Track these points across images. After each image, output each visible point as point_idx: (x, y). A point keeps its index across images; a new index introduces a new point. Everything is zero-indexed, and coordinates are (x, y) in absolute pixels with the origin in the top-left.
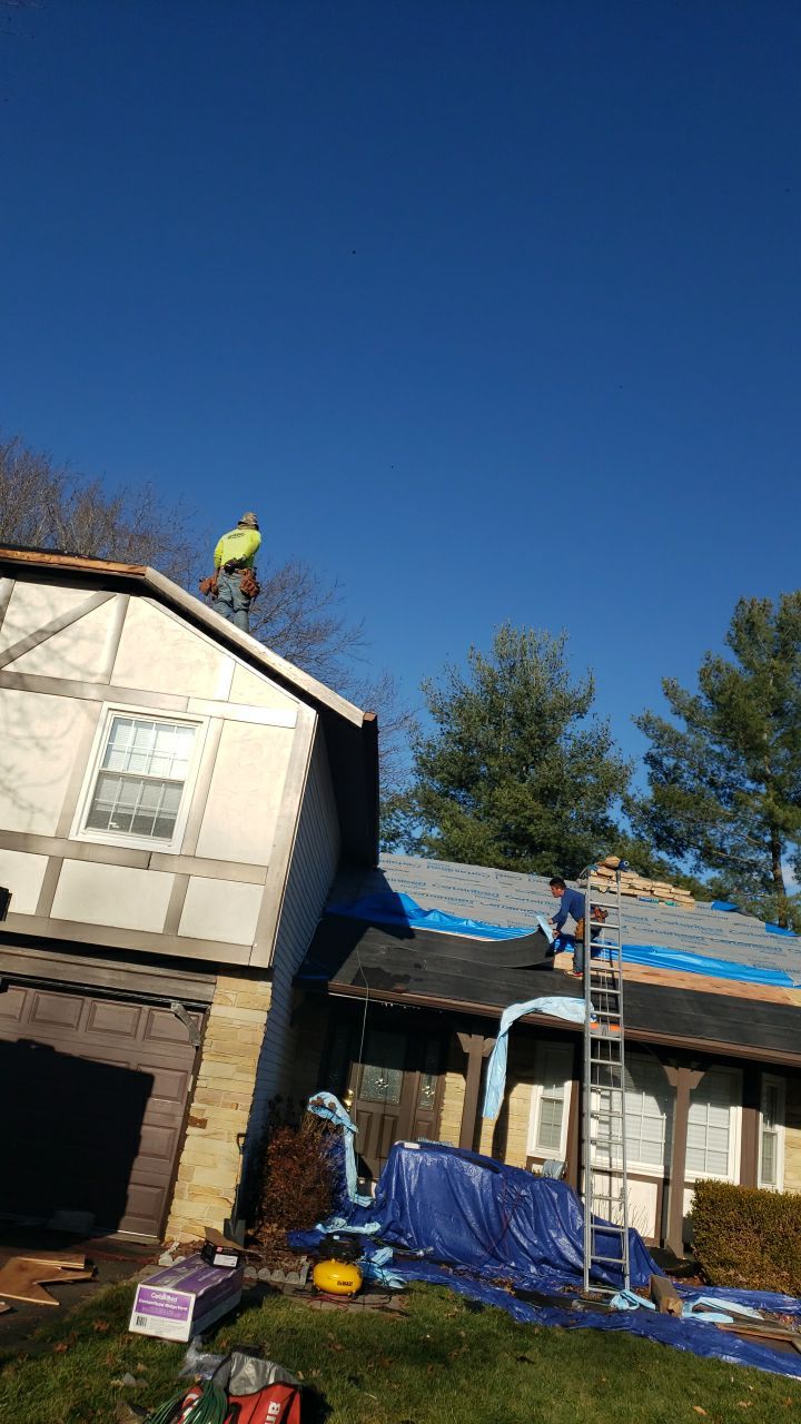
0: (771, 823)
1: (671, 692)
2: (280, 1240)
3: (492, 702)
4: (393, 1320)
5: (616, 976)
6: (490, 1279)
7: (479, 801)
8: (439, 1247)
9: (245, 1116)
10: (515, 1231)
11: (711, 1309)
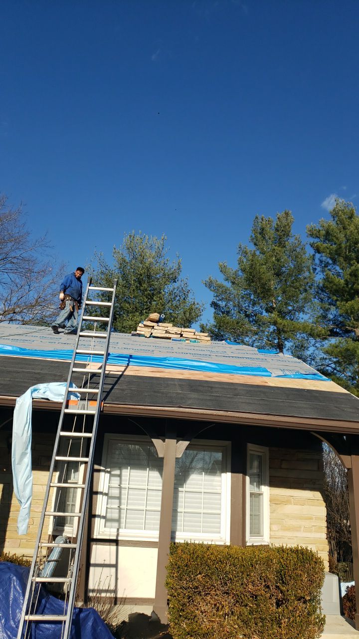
1: (223, 270)
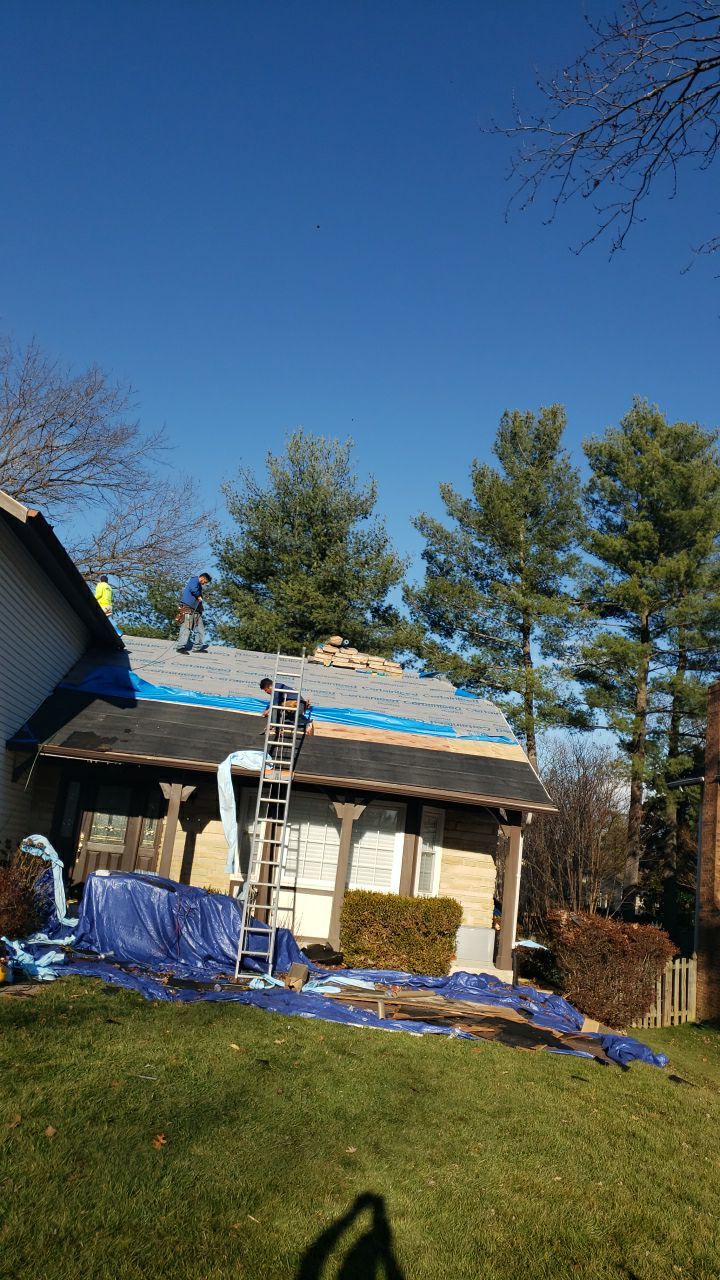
1: (447, 496)
3: (284, 503)
8: (121, 951)
10: (186, 936)
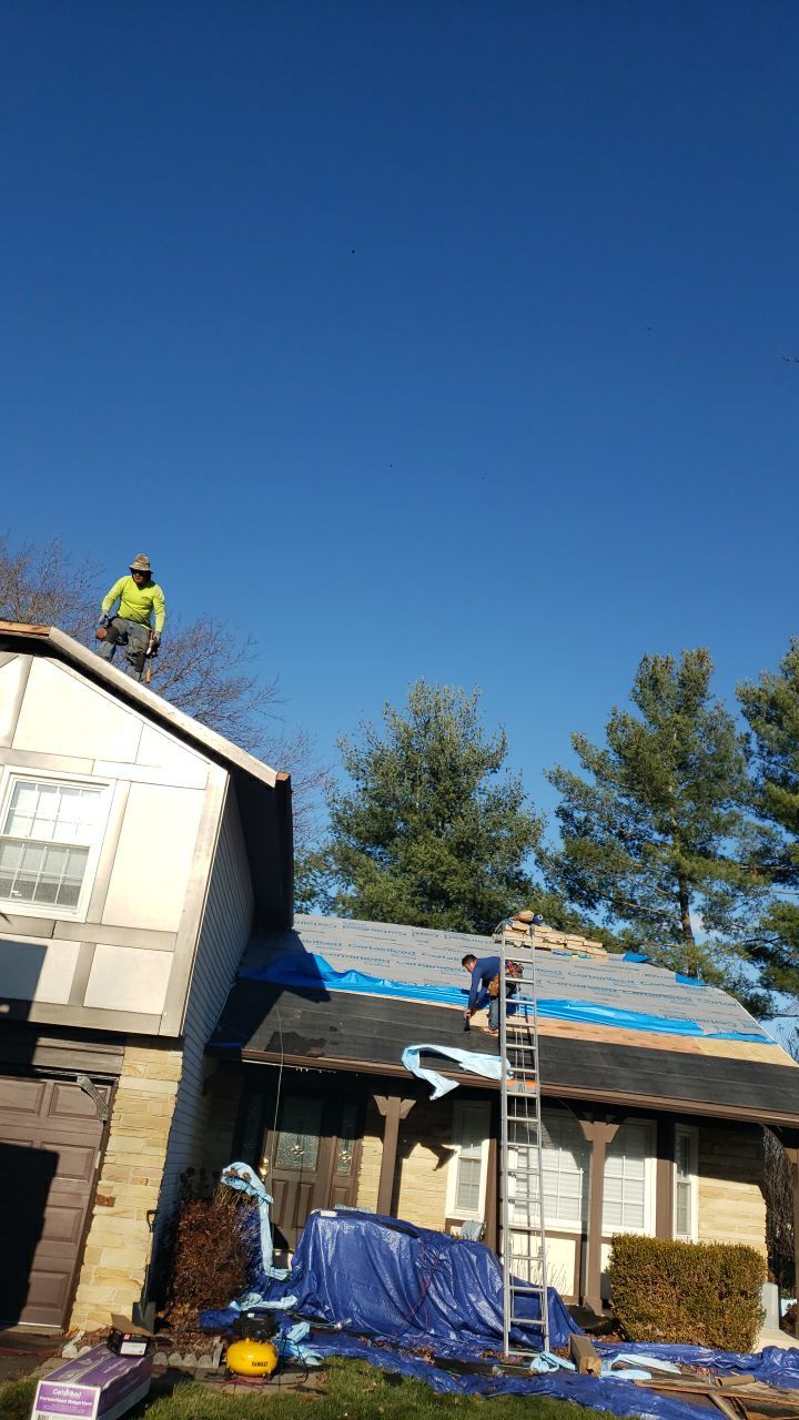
0: (678, 873)
1: (580, 747)
2: (193, 1320)
3: (407, 757)
4: (309, 1400)
5: (532, 1031)
6: (410, 1349)
7: (396, 857)
8: (357, 1318)
9: (155, 1191)
10: (434, 1297)
11: (630, 1366)
